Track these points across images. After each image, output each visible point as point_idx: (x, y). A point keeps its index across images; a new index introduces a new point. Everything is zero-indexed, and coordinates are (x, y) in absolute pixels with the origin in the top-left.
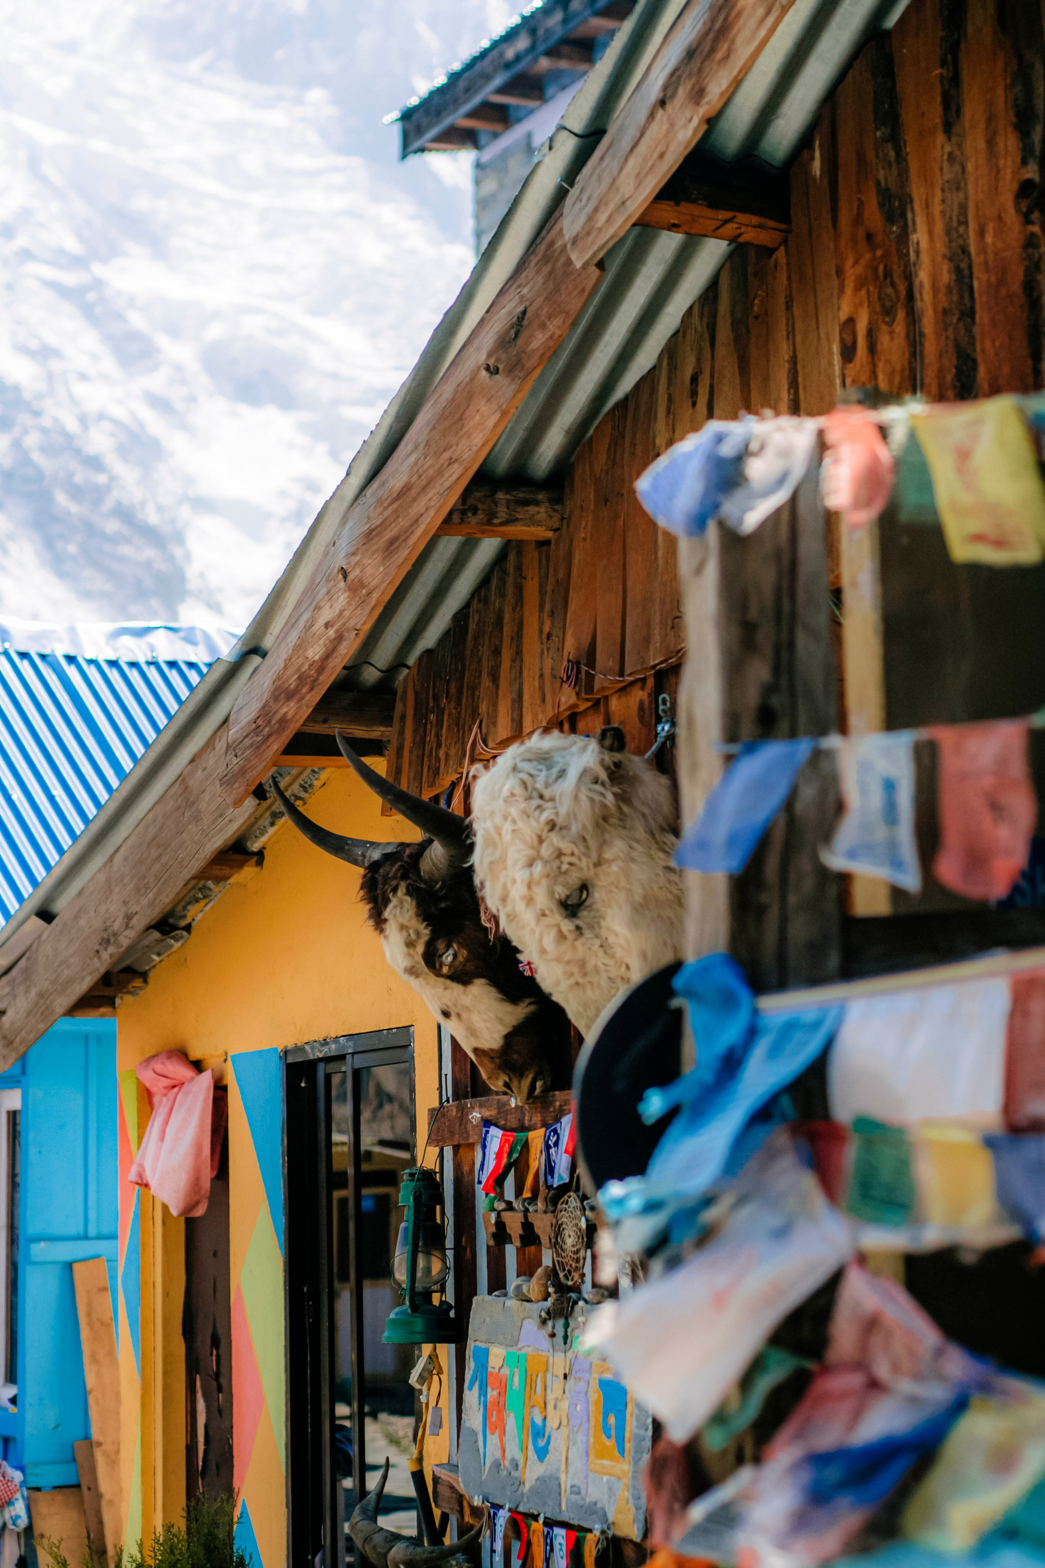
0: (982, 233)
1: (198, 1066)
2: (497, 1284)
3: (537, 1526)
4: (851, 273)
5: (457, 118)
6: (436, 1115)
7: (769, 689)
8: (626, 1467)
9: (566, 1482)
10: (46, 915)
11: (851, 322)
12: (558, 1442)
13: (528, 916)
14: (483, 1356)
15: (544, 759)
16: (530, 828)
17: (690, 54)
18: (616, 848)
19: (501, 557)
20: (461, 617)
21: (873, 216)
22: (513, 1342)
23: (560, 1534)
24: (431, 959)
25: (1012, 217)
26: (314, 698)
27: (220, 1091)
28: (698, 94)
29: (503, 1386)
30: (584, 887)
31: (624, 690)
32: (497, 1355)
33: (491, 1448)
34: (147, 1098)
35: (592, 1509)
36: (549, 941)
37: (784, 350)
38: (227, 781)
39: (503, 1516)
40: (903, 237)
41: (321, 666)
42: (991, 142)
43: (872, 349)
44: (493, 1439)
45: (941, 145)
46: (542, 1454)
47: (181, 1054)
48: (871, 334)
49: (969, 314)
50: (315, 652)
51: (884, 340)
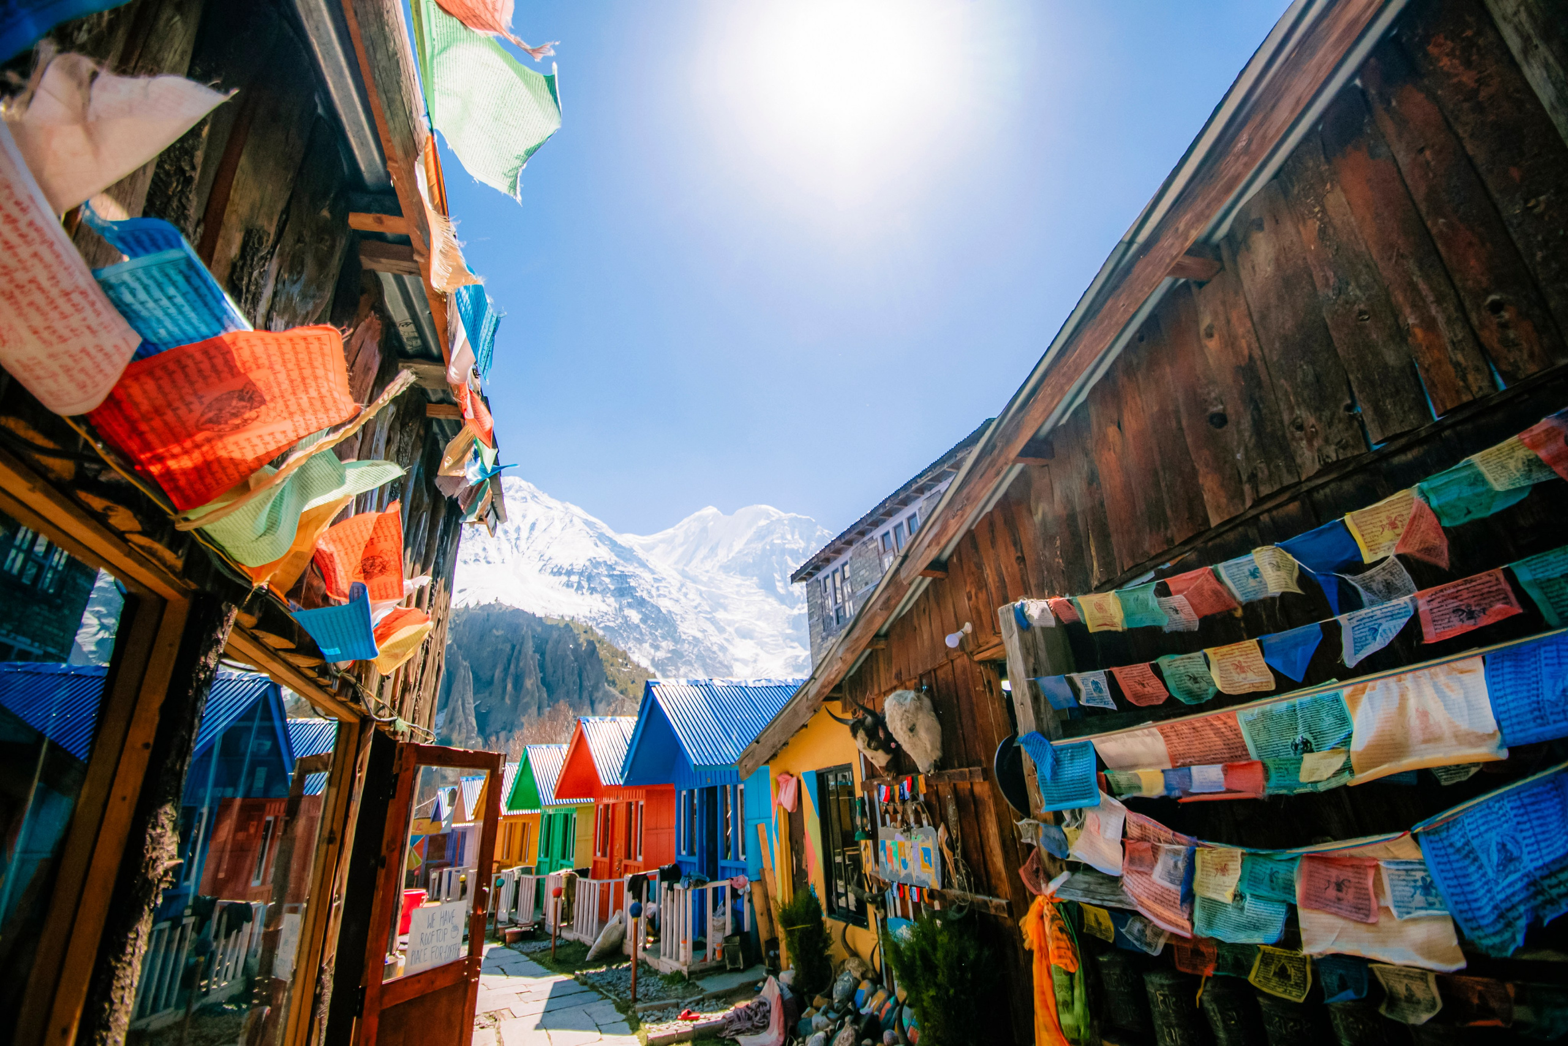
0: (1007, 568)
1: (792, 776)
2: (884, 824)
3: (907, 888)
4: (969, 581)
5: (803, 575)
6: (863, 784)
7: (1035, 664)
8: (933, 870)
9: (914, 875)
10: (758, 742)
11: (970, 592)
12: (911, 864)
13: (901, 733)
14: (884, 843)
15: (900, 696)
16: (900, 712)
17: (936, 535)
18: (920, 716)
19: (871, 653)
20: (860, 667)
21: (973, 569)
22: (893, 838)
23: (914, 888)
24: (869, 745)
25: (1015, 565)
26: (831, 687)
27: (799, 782)
28: (938, 543)
29: (891, 850)
30: (914, 725)
31: (910, 680)
32: (888, 843)
33: (889, 867)
34: (778, 784)
35: (924, 882)
36: (907, 738)
37: (950, 600)
38: (808, 708)
39: (895, 885)
40: (982, 573)
41: (834, 680)
42: (1007, 549)
43: (977, 597)
44: (890, 865)
45: (991, 551)
46: (906, 867)
47: (788, 773)
48: (976, 594)
49: (1005, 587)
50: (832, 677)
51: (980, 595)
